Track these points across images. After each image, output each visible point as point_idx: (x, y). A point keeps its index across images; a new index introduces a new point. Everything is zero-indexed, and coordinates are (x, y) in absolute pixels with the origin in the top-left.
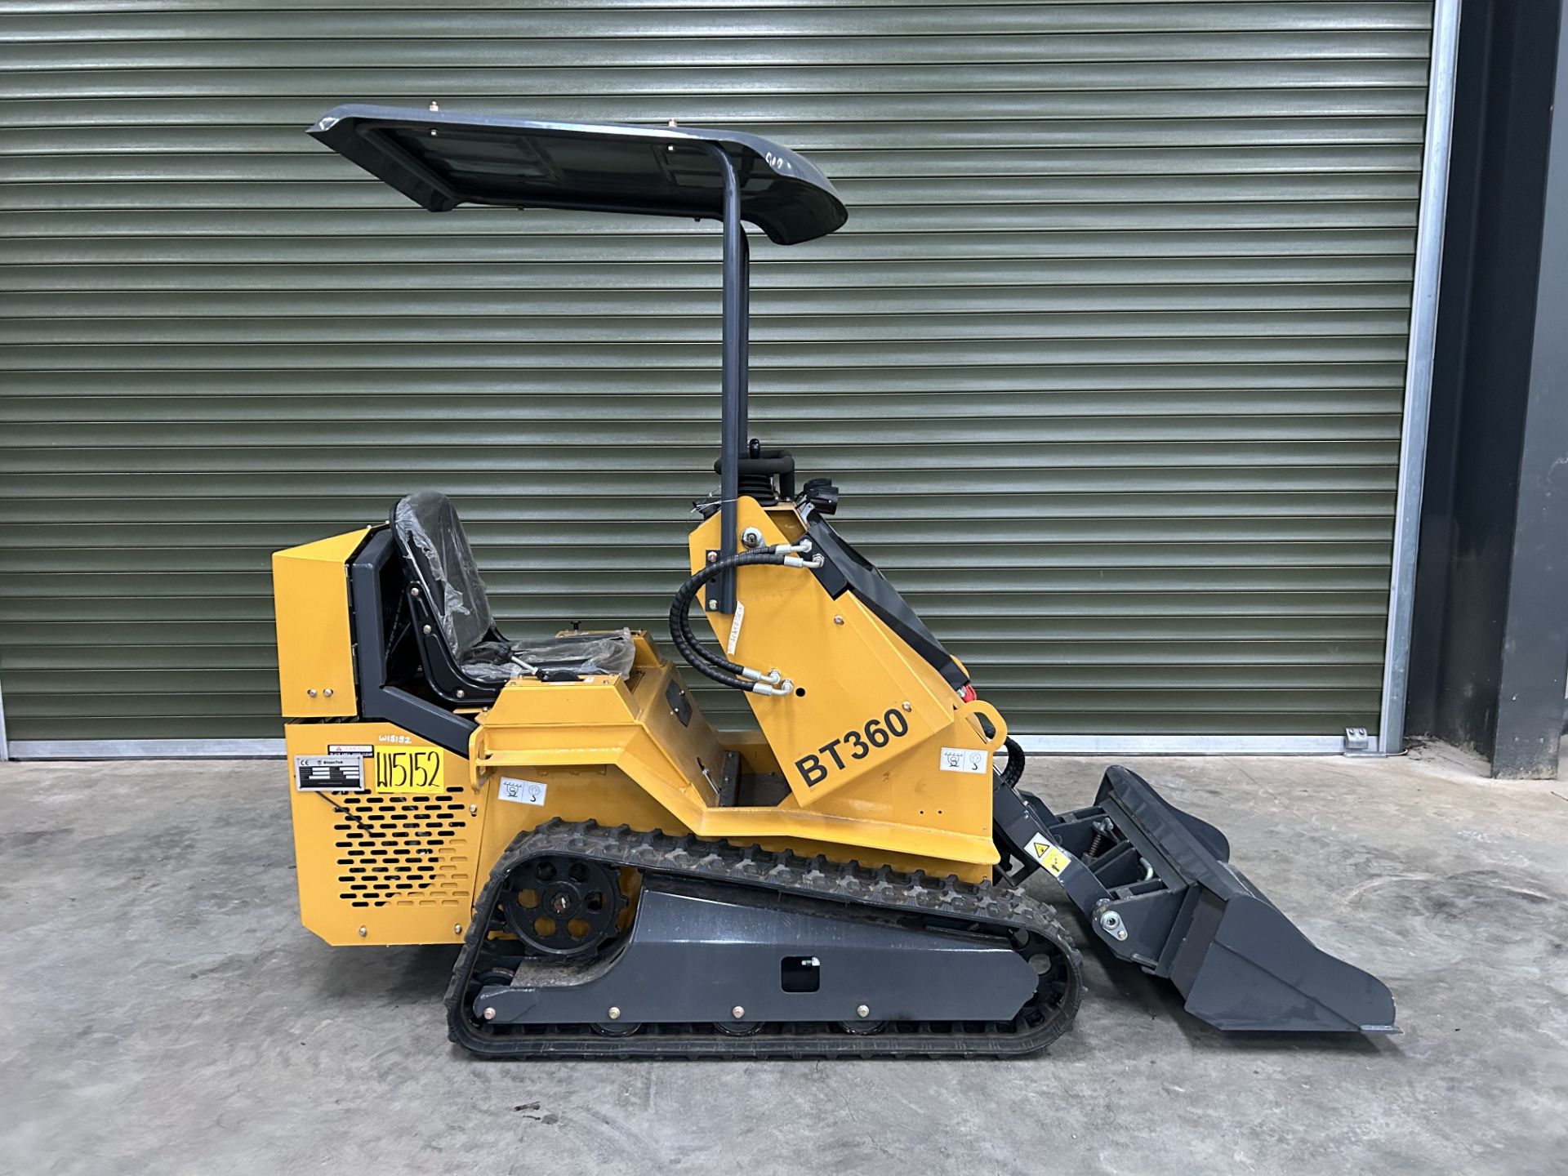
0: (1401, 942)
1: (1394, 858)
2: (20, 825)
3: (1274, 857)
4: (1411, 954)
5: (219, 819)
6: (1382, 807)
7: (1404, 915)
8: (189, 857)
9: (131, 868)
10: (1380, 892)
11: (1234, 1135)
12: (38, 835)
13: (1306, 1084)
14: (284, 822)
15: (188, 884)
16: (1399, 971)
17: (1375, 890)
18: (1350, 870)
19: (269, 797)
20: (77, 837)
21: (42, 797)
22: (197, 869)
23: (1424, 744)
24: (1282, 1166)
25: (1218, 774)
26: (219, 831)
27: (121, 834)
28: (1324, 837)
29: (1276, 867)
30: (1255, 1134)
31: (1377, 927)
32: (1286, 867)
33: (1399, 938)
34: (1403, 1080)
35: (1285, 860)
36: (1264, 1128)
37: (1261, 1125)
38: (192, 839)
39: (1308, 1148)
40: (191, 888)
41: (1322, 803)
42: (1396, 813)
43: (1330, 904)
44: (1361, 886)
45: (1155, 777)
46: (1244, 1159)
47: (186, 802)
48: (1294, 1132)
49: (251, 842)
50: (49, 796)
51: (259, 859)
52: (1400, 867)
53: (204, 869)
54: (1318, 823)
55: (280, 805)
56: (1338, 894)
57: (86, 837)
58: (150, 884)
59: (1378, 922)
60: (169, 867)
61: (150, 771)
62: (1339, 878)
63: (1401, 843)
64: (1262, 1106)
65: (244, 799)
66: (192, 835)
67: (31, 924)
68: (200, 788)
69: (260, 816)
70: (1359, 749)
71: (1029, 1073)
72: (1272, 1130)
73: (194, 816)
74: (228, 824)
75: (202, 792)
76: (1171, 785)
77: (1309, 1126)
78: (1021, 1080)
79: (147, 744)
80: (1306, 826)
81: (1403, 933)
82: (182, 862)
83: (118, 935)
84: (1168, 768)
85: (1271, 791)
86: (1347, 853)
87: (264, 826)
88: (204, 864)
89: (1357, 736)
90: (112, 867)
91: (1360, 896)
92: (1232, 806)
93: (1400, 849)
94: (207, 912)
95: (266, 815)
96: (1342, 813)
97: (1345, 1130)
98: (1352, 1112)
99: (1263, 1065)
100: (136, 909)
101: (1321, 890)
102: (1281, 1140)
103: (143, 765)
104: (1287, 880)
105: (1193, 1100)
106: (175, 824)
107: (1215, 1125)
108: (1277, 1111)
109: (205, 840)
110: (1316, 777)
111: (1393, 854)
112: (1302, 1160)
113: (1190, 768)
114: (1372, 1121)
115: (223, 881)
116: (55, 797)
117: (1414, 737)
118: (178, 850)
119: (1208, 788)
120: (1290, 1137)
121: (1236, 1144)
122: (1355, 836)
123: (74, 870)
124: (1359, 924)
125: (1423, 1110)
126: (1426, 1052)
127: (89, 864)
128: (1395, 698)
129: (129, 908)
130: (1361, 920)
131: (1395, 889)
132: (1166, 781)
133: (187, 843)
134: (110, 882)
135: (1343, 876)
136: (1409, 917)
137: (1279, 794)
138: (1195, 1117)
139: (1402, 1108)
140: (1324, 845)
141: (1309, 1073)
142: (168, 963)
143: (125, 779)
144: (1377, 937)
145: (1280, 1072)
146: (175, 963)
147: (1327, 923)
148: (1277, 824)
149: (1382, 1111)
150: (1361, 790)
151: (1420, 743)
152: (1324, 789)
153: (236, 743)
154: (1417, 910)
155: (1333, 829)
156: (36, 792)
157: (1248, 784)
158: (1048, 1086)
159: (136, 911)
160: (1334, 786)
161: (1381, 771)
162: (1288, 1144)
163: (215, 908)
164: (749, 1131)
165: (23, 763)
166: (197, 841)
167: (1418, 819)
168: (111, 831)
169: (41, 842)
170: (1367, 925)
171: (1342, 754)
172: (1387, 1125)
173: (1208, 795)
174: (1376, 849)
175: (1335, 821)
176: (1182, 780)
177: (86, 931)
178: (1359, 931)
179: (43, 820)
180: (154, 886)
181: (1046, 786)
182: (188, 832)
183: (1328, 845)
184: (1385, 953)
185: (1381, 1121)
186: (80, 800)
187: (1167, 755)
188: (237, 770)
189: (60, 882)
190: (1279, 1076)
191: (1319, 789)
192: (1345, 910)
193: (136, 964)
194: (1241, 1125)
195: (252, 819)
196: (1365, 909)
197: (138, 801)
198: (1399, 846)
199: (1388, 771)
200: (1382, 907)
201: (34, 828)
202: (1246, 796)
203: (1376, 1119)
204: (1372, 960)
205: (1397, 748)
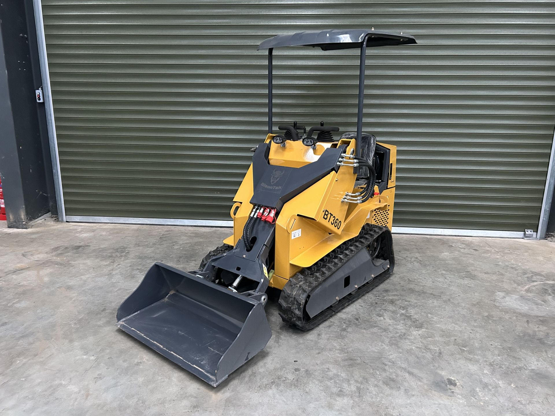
0: (544, 304)
1: (541, 275)
2: (73, 243)
3: (498, 273)
4: (547, 308)
5: (136, 244)
6: (538, 258)
7: (545, 295)
8: (128, 256)
9: (110, 259)
10: (536, 287)
11: (484, 364)
12: (79, 247)
13: (509, 349)
14: (157, 246)
15: (129, 265)
16: (542, 314)
17: (534, 286)
18: (526, 279)
19: (151, 238)
20: (92, 248)
21: (78, 234)
22: (131, 260)
23: (553, 236)
24: (501, 375)
25: (477, 243)
26: (136, 248)
27: (105, 248)
28: (516, 267)
29: (498, 277)
30: (491, 365)
31: (535, 299)
32: (502, 277)
33: (543, 303)
34: (543, 350)
35: (502, 275)
36: (495, 363)
37: (493, 362)
38: (128, 250)
39: (509, 370)
40: (130, 266)
41: (516, 255)
42: (543, 260)
43: (518, 290)
44: (530, 285)
45: (454, 244)
46: (487, 372)
47: (124, 238)
48: (505, 365)
49: (147, 252)
50: (81, 234)
51: (151, 258)
52: (544, 279)
53: (133, 260)
54: (514, 262)
55: (156, 240)
56: (521, 287)
57: (94, 248)
58: (117, 264)
59: (536, 297)
60: (122, 259)
61: (111, 227)
62: (521, 282)
64: (494, 356)
65: (143, 238)
66: (128, 249)
67: (82, 275)
68: (128, 234)
69: (149, 244)
70: (529, 237)
71: (412, 341)
72: (497, 364)
73: (128, 243)
74: (139, 246)
75: (129, 235)
76: (460, 247)
77: (510, 363)
78: (410, 342)
79: (110, 218)
80: (510, 263)
81: (544, 301)
82: (126, 258)
83: (109, 280)
84: (459, 241)
85: (496, 250)
86: (525, 273)
87: (151, 247)
88: (133, 258)
89: (529, 232)
90: (104, 258)
91: (529, 288)
92: (482, 255)
93: (544, 272)
94: (136, 274)
95: (151, 244)
96: (523, 259)
97: (523, 365)
98: (525, 360)
99: (494, 343)
100: (114, 272)
101: (515, 285)
103: (109, 225)
104: (503, 281)
105: (470, 352)
106: (122, 245)
107: (477, 361)
108: (499, 358)
109: (132, 251)
110: (513, 246)
111: (541, 274)
112: (508, 374)
113: (467, 241)
114: (532, 363)
115: (140, 264)
116: (83, 235)
117: (550, 233)
118: (124, 254)
119: (474, 248)
120: (503, 366)
121: (485, 367)
122: (528, 267)
123: (92, 259)
124: (528, 298)
125: (550, 360)
126: (552, 341)
127: (97, 257)
128: (544, 219)
129: (111, 272)
130: (529, 296)
131: (542, 286)
132: (458, 245)
133: (127, 251)
134: (104, 263)
135: (523, 281)
136: (546, 296)
137: (500, 251)
138: (470, 358)
139: (543, 359)
140: (516, 270)
141: (510, 346)
142: (127, 290)
143: (104, 230)
144: (535, 302)
145: (500, 345)
146: (129, 290)
147: (517, 297)
148: (499, 262)
149: (536, 360)
150: (530, 251)
151: (552, 235)
152: (516, 250)
153: (139, 219)
154: (550, 294)
155: (520, 264)
156: (77, 232)
157: (488, 247)
158: (419, 345)
159: (114, 273)
160: (520, 249)
161: (538, 245)
162: (503, 368)
163: (139, 273)
164: (319, 353)
165: (71, 223)
166: (130, 251)
167: (551, 262)
168: (102, 246)
169: (80, 249)
170: (531, 298)
171: (523, 238)
172: (538, 364)
173: (474, 251)
174: (535, 272)
175: (520, 262)
176: (464, 245)
177: (99, 278)
178: (529, 300)
179: (80, 242)
180: (118, 265)
181: (415, 245)
182: (127, 248)
183: (517, 270)
184: (537, 308)
185: (536, 363)
186: (91, 236)
187: (458, 236)
188: (140, 228)
189: (89, 262)
190: (500, 347)
191: (515, 250)
192: (524, 293)
193: (117, 289)
194: (486, 361)
195: (147, 245)
196: (531, 293)
197: (109, 237)
198: (544, 271)
199: (540, 245)
200: (537, 292)
201: (78, 244)
202: (487, 252)
203: (533, 362)
204: (533, 310)
205: (544, 237)
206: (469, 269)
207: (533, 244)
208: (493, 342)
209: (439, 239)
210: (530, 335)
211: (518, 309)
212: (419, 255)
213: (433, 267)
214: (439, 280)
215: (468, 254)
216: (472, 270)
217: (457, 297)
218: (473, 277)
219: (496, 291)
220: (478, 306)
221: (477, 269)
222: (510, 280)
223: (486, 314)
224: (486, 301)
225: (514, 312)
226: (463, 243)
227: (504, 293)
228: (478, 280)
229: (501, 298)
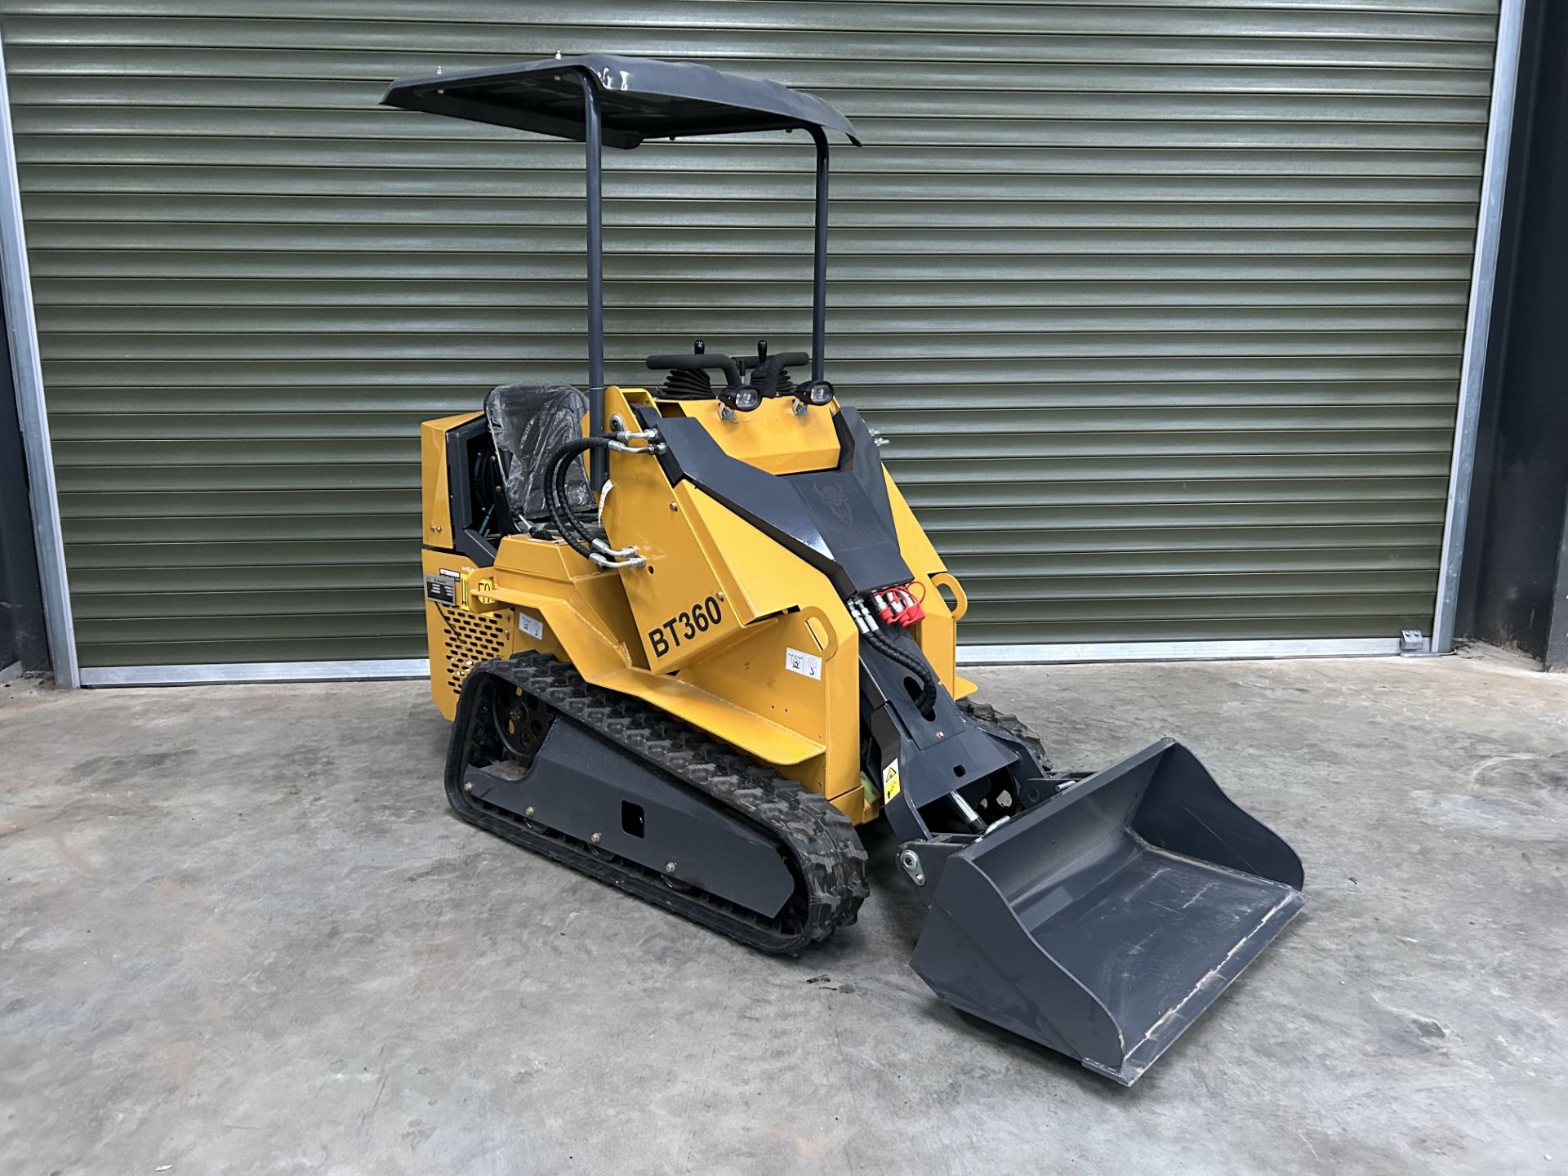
0: (1538, 811)
1: (1495, 742)
3: (1387, 744)
4: (1553, 821)
6: (1460, 699)
7: (1529, 789)
10: (1497, 770)
11: (1481, 974)
13: (1520, 930)
16: (1550, 836)
17: (1492, 769)
18: (1461, 753)
22: (351, 783)
23: (1470, 646)
24: (1537, 997)
25: (1296, 675)
28: (1422, 725)
29: (1393, 752)
30: (1499, 973)
31: (1512, 800)
32: (1401, 752)
33: (1535, 808)
35: (1398, 746)
36: (1505, 968)
37: (1500, 966)
41: (1405, 696)
42: (1475, 703)
43: (1459, 782)
44: (1478, 766)
45: (1240, 678)
46: (1501, 994)
48: (1533, 970)
49: (391, 758)
51: (409, 772)
52: (1504, 749)
53: (358, 783)
54: (1411, 714)
55: (400, 723)
56: (1461, 773)
57: (216, 757)
58: (312, 798)
59: (1510, 795)
60: (321, 782)
62: (1455, 760)
63: (1494, 729)
65: (358, 719)
66: (325, 753)
68: (304, 710)
69: (384, 733)
70: (1415, 649)
73: (316, 735)
74: (355, 742)
76: (1260, 685)
80: (1402, 717)
81: (1535, 803)
82: (331, 778)
83: (309, 845)
85: (1353, 688)
86: (1451, 739)
87: (394, 743)
88: (353, 778)
89: (1412, 637)
90: (261, 784)
91: (1482, 774)
92: (1325, 701)
93: (1497, 733)
94: (387, 821)
95: (391, 733)
96: (1427, 705)
99: (1476, 917)
100: (312, 821)
101: (1445, 770)
102: (1524, 977)
104: (1410, 763)
105: (1431, 948)
106: (300, 743)
107: (1460, 968)
108: (1508, 953)
110: (1388, 675)
111: (1492, 738)
112: (1551, 991)
117: (1462, 640)
119: (1296, 687)
120: (1531, 974)
121: (1487, 981)
122: (1450, 724)
123: (223, 788)
124: (1494, 798)
127: (235, 782)
128: (1448, 601)
130: (1493, 794)
131: (1509, 767)
132: (1252, 682)
134: (269, 797)
135: (1458, 758)
136: (1534, 790)
137: (1362, 690)
138: (1439, 962)
140: (1427, 732)
141: (1519, 922)
142: (380, 869)
143: (220, 703)
144: (1515, 808)
145: (1492, 922)
147: (1466, 798)
148: (1374, 716)
150: (1433, 684)
151: (1467, 645)
152: (1400, 685)
154: (1538, 785)
155: (1427, 718)
157: (1328, 682)
160: (1407, 682)
162: (1532, 980)
167: (1498, 708)
170: (1500, 798)
171: (1399, 655)
173: (1298, 692)
174: (1474, 734)
175: (1426, 712)
176: (1268, 680)
178: (1498, 803)
179: (157, 742)
180: (317, 800)
183: (1430, 732)
187: (1239, 659)
188: (333, 692)
189: (215, 798)
190: (1494, 926)
191: (1396, 685)
192: (1476, 787)
194: (1482, 966)
196: (1492, 785)
197: (247, 723)
198: (1494, 731)
199: (1449, 668)
200: (1505, 782)
202: (1330, 693)
204: (1521, 828)
205: (1448, 648)
206: (1312, 738)
207: (1431, 667)
208: (1470, 915)
209: (1195, 670)
210: (1549, 891)
211: (1484, 828)
212: (1167, 713)
213: (1219, 740)
214: (1251, 771)
215: (1289, 701)
216: (1320, 740)
217: (1318, 810)
218: (1334, 759)
219: (1408, 788)
220: (1383, 829)
221: (1332, 737)
222: (1426, 759)
223: (1416, 848)
224: (1398, 814)
225: (1482, 837)
226: (1260, 674)
227: (1429, 791)
228: (1347, 763)
229: (1429, 806)
